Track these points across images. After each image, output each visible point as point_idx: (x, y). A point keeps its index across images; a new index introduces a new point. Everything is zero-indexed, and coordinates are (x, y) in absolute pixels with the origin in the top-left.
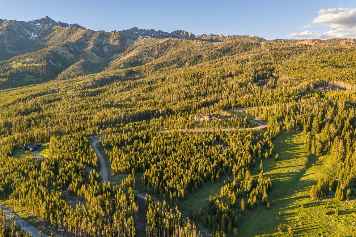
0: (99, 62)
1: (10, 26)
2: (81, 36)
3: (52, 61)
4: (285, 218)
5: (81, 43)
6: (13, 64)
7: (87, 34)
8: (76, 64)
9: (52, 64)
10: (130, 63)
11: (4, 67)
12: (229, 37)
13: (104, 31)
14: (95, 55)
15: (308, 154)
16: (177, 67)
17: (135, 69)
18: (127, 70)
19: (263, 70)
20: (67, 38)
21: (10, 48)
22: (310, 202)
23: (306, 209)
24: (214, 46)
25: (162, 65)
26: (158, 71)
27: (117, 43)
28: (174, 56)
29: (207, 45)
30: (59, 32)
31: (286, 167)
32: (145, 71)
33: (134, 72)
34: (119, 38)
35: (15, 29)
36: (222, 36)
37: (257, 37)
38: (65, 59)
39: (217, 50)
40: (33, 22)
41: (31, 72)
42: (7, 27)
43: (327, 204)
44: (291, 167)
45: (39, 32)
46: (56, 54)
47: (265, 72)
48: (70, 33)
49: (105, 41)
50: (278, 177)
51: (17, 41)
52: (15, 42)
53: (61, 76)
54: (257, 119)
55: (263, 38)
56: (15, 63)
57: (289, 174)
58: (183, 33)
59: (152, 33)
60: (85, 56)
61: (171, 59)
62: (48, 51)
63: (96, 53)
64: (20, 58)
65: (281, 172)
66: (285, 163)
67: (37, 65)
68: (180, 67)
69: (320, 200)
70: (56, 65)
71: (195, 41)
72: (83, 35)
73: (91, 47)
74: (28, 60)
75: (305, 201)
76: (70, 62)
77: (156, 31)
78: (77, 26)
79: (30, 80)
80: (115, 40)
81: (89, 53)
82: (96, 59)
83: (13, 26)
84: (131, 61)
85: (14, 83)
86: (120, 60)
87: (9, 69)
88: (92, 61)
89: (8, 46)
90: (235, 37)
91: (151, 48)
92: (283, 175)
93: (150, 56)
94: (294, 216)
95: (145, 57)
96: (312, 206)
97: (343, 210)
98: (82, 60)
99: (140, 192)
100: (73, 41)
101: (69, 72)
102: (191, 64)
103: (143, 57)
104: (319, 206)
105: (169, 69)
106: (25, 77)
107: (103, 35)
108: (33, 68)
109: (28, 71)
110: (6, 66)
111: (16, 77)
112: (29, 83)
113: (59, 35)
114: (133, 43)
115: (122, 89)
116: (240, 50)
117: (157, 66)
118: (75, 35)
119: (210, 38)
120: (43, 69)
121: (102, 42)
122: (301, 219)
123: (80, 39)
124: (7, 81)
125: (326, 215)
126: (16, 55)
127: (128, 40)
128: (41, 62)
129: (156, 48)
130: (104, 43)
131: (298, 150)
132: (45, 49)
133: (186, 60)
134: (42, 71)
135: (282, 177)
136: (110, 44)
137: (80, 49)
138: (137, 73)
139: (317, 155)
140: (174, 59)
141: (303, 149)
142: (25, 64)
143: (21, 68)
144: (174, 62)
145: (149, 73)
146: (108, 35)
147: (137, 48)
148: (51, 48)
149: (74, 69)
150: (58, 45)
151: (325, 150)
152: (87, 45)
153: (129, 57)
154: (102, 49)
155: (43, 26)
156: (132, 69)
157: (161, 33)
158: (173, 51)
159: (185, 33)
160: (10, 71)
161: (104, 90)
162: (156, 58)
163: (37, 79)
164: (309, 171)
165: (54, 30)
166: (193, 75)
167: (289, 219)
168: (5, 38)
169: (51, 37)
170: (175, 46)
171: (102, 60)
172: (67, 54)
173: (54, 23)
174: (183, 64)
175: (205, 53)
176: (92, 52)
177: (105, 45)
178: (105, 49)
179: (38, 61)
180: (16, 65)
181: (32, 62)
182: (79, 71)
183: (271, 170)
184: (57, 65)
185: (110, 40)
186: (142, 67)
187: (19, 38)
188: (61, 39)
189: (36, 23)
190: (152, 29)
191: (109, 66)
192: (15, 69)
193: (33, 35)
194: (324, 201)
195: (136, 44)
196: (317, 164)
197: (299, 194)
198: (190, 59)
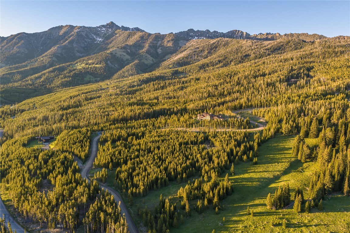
0: (152, 63)
1: (80, 31)
2: (138, 39)
3: (111, 62)
4: (229, 224)
5: (138, 45)
6: (78, 65)
7: (144, 37)
8: (131, 64)
9: (110, 64)
10: (179, 63)
11: (71, 68)
12: (285, 35)
13: (159, 33)
14: (149, 56)
15: (293, 160)
16: (222, 67)
17: (180, 69)
18: (173, 70)
19: (300, 68)
20: (126, 41)
21: (78, 51)
22: (264, 211)
23: (255, 218)
24: (263, 45)
25: (208, 65)
26: (202, 71)
27: (170, 44)
28: (221, 55)
29: (257, 44)
30: (120, 36)
31: (260, 172)
32: (190, 71)
33: (180, 72)
34: (172, 40)
35: (84, 34)
36: (278, 35)
37: (316, 34)
38: (122, 60)
39: (266, 49)
40: (99, 27)
41: (92, 73)
42: (77, 32)
43: (281, 214)
44: (266, 172)
45: (103, 37)
46: (115, 56)
47: (302, 71)
48: (129, 36)
49: (160, 42)
50: (245, 182)
51: (85, 44)
52: (83, 45)
53: (116, 76)
54: (261, 120)
55: (323, 35)
56: (80, 65)
57: (259, 180)
58: (238, 33)
59: (207, 33)
60: (140, 57)
61: (218, 59)
62: (108, 53)
63: (150, 55)
64: (84, 60)
65: (252, 177)
66: (261, 168)
67: (97, 66)
68: (225, 66)
69: (276, 209)
70: (113, 66)
71: (245, 40)
72: (140, 37)
73: (146, 49)
74: (90, 62)
75: (260, 209)
76: (126, 63)
77: (211, 31)
78: (137, 29)
79: (89, 80)
80: (169, 41)
81: (143, 55)
82: (150, 60)
83: (82, 31)
84: (181, 62)
85: (75, 83)
86: (170, 61)
87: (74, 70)
88: (146, 62)
89: (77, 49)
90: (292, 35)
91: (201, 49)
92: (253, 179)
93: (199, 56)
94: (239, 224)
95: (194, 57)
96: (264, 216)
97: (296, 222)
98: (136, 61)
99: (108, 186)
100: (131, 44)
101: (124, 72)
102: (236, 64)
103: (192, 57)
104: (271, 217)
105: (213, 69)
106: (86, 77)
107: (159, 37)
108: (93, 69)
109: (89, 72)
110: (72, 67)
111: (78, 77)
112: (89, 82)
113: (120, 39)
114: (186, 44)
115: (156, 89)
116: (290, 49)
117: (203, 65)
118: (133, 38)
119: (265, 37)
120: (101, 70)
121: (157, 44)
122: (243, 228)
123: (137, 41)
124: (70, 81)
125: (273, 227)
126: (83, 57)
127: (182, 41)
128: (100, 64)
129: (206, 49)
130: (158, 45)
131: (284, 155)
132: (105, 51)
133: (232, 59)
134: (101, 72)
135: (250, 182)
136: (164, 46)
137: (137, 51)
138: (182, 73)
139: (303, 161)
140: (221, 59)
141: (291, 153)
142: (87, 65)
143: (84, 69)
144: (220, 61)
145: (193, 73)
146: (164, 37)
147: (189, 49)
148: (111, 50)
149: (128, 69)
150: (117, 47)
151: (313, 156)
152: (143, 47)
153: (179, 57)
154: (156, 51)
155: (107, 30)
156: (178, 70)
157: (216, 34)
158: (222, 51)
159: (240, 33)
160: (74, 72)
161: (141, 89)
162: (205, 58)
163: (96, 79)
164: (285, 178)
165: (116, 34)
166: (226, 75)
167: (231, 226)
168: (75, 43)
169: (113, 41)
170: (225, 46)
171: (155, 61)
172: (125, 56)
173: (118, 27)
174: (228, 64)
175: (252, 53)
176: (147, 54)
177: (159, 46)
178: (159, 51)
179: (98, 62)
180: (80, 66)
181: (93, 64)
182: (132, 71)
183: (243, 174)
184: (115, 66)
185: (164, 42)
186: (188, 67)
187: (87, 42)
188: (121, 42)
189: (102, 28)
190: (208, 30)
191: (160, 67)
192: (79, 70)
193: (98, 39)
194: (280, 211)
195: (188, 44)
196: (298, 171)
197: (257, 202)
198: (236, 59)
